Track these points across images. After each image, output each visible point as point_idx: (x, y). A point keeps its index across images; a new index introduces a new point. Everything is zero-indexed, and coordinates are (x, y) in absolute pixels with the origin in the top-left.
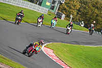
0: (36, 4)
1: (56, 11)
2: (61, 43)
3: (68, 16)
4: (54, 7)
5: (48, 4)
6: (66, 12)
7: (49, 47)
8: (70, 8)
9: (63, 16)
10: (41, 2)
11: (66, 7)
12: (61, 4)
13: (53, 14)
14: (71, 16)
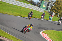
0: (37, 6)
1: (49, 10)
2: (52, 30)
3: (56, 14)
4: (48, 8)
5: (44, 6)
6: (55, 11)
7: (45, 32)
8: (58, 9)
9: (54, 14)
10: (40, 5)
11: (55, 8)
12: (52, 6)
13: (47, 12)
14: (59, 14)
